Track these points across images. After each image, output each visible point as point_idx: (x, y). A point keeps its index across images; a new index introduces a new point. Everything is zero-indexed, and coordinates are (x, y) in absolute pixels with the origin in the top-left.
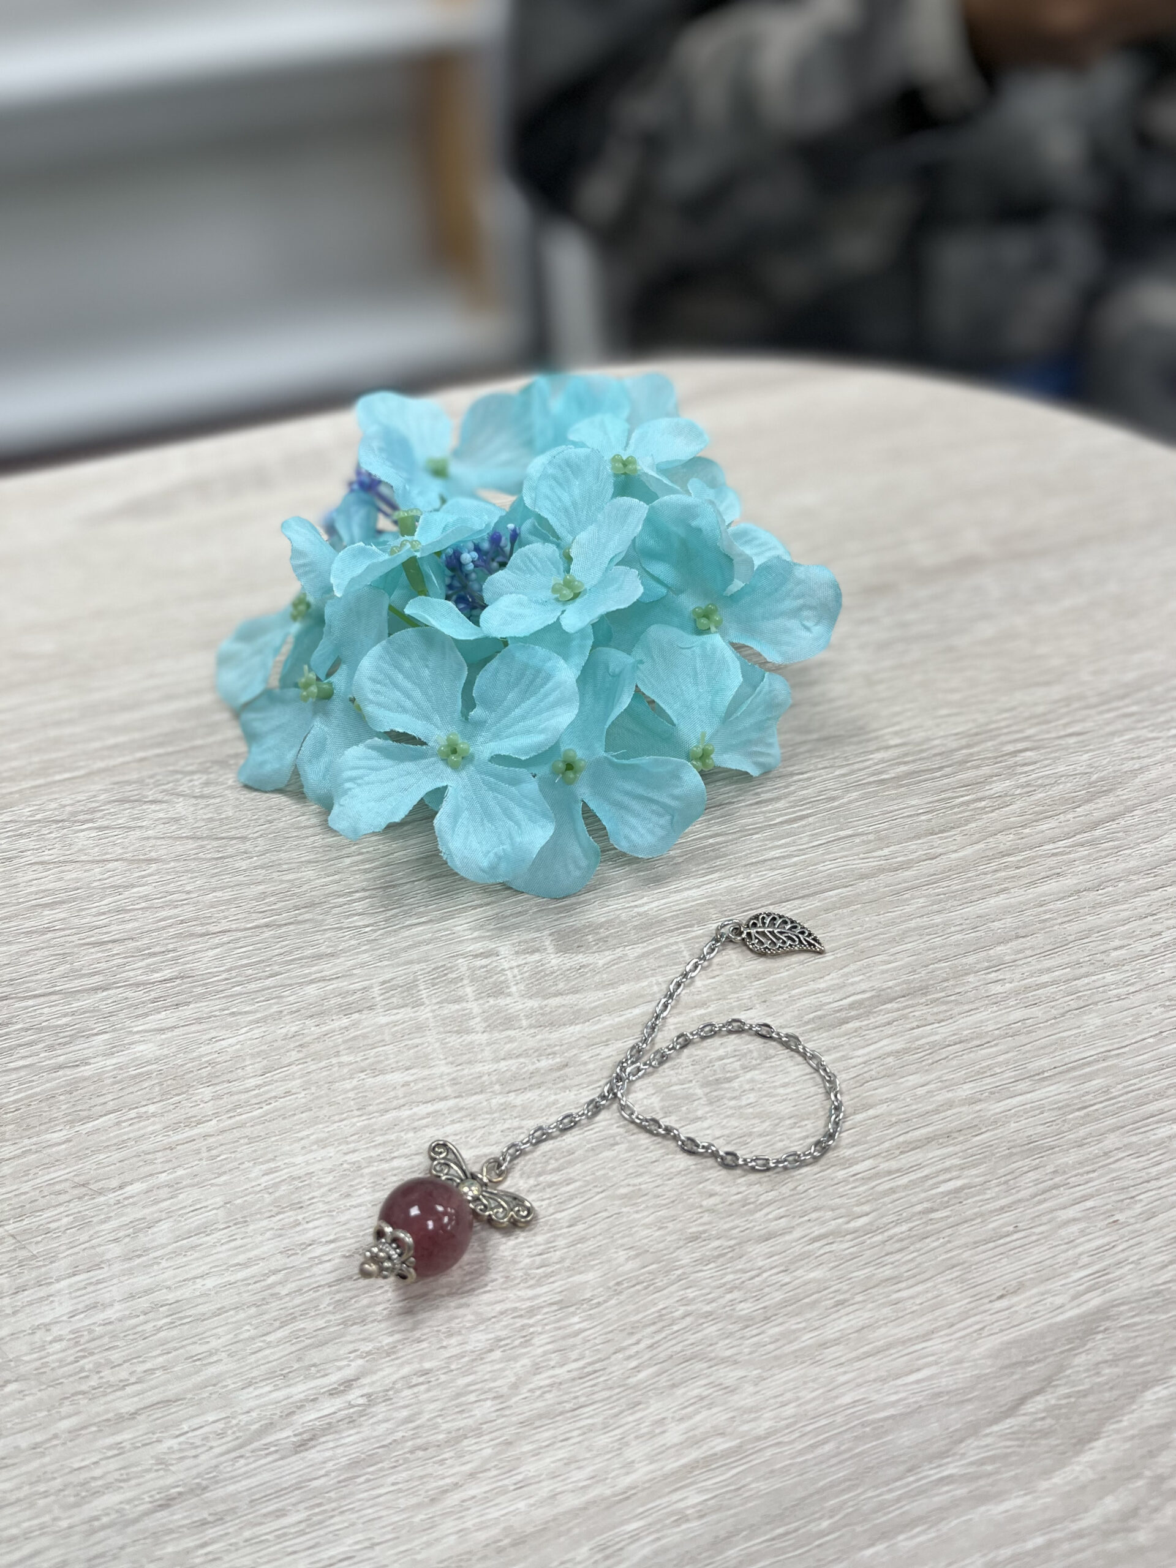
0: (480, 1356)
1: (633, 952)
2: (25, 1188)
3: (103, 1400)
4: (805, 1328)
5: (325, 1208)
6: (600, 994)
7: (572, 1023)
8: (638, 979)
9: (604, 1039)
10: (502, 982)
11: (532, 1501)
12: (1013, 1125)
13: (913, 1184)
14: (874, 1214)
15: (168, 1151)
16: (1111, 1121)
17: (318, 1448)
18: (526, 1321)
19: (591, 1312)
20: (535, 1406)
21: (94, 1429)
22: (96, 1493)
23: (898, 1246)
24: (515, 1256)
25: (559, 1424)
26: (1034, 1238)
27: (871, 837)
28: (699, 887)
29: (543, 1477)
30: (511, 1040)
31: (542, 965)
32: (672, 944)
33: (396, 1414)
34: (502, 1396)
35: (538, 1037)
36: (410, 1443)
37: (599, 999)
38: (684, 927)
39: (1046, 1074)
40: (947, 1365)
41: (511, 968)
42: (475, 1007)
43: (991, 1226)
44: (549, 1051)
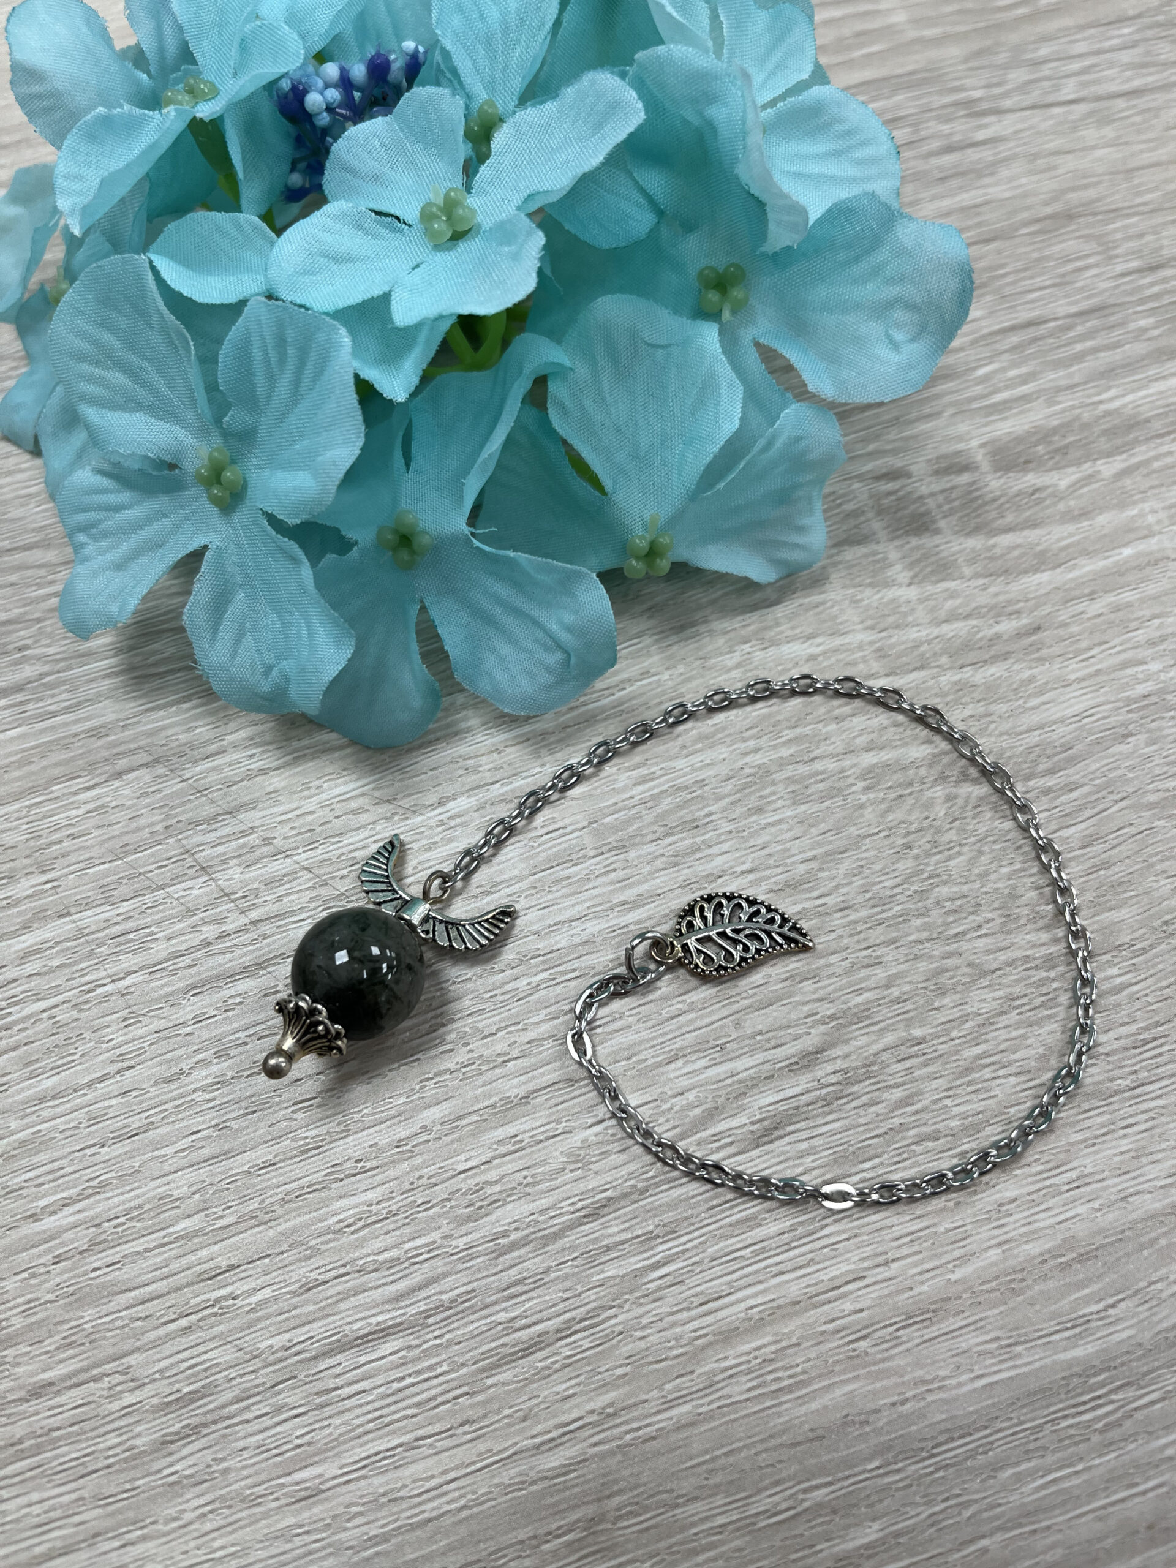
1: (1107, 468)
2: (310, 805)
3: (481, 1080)
5: (732, 826)
6: (1071, 528)
7: (1036, 570)
8: (1122, 505)
9: (1086, 591)
11: (1096, 1204)
15: (495, 755)
17: (787, 1139)
19: (1134, 961)
21: (475, 1118)
22: (498, 1202)
24: (1014, 887)
29: (1106, 1173)
30: (952, 595)
31: (977, 490)
33: (885, 1095)
35: (992, 590)
36: (912, 1132)
37: (1071, 535)
41: (932, 495)
44: (1010, 609)
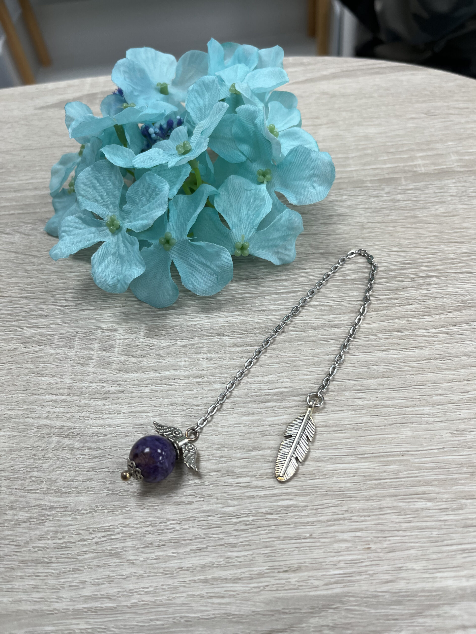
0: (18, 523)
1: (180, 343)
4: (175, 557)
6: (155, 361)
8: (176, 357)
10: (113, 345)
12: (334, 479)
13: (266, 496)
14: (238, 507)
16: (392, 491)
18: (47, 513)
20: (32, 555)
23: (243, 527)
25: (38, 568)
26: (318, 544)
27: (326, 308)
28: (227, 317)
31: (135, 341)
32: (201, 343)
34: (20, 546)
35: (117, 375)
37: (153, 363)
38: (211, 336)
39: (366, 456)
40: (240, 600)
41: (120, 339)
42: (94, 354)
43: (298, 531)
44: (119, 383)
